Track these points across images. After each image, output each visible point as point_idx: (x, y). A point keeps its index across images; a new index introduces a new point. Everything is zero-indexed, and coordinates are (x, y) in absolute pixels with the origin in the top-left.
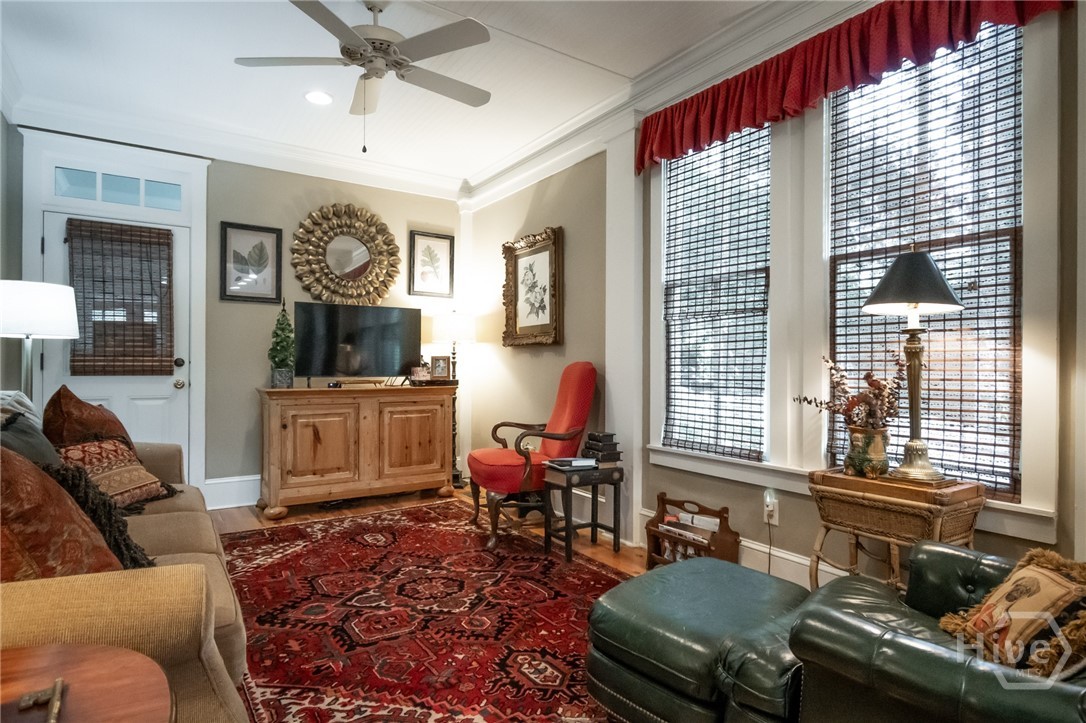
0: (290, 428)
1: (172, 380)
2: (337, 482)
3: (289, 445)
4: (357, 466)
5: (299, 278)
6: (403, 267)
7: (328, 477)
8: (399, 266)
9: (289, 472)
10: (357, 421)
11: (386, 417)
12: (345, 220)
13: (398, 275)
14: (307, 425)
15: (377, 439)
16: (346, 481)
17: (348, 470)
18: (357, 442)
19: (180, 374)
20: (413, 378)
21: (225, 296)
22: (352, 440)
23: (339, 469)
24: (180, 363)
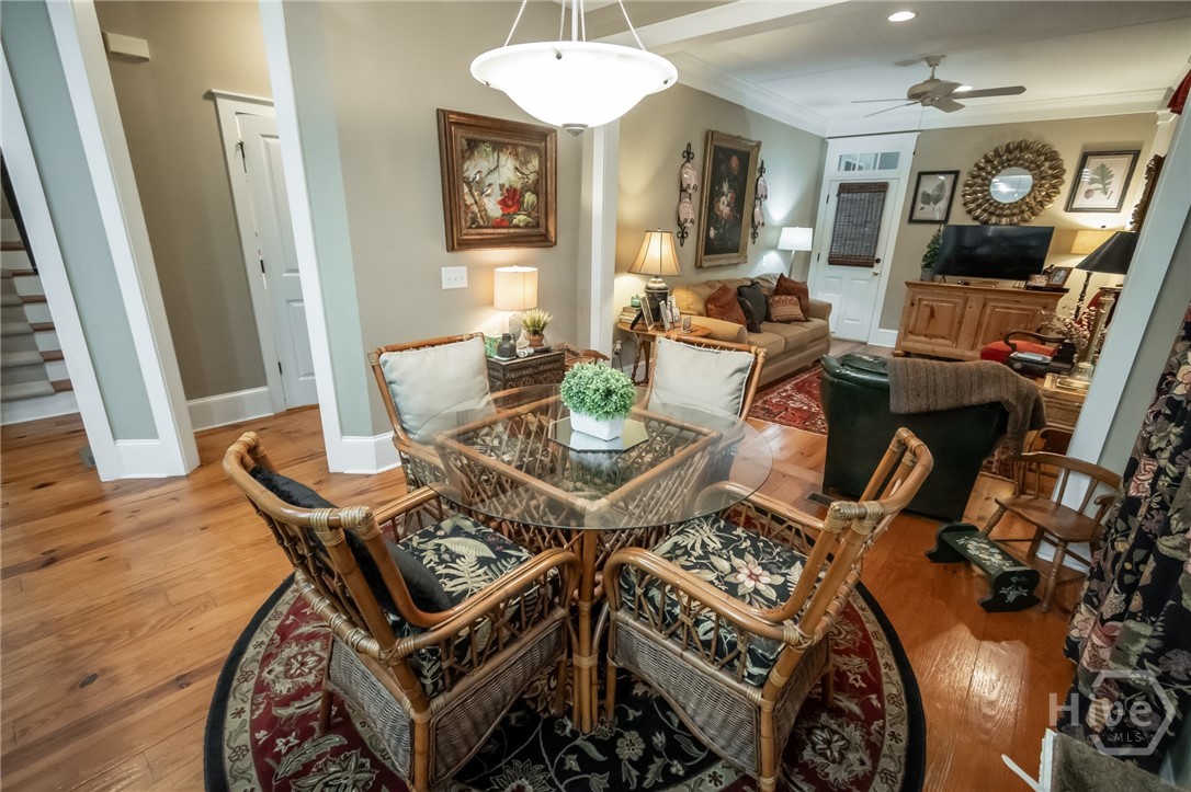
0: (916, 306)
1: (873, 270)
2: (939, 345)
3: (913, 315)
4: (957, 339)
5: (965, 204)
6: (1065, 189)
7: (934, 340)
8: (1061, 188)
9: (910, 332)
10: (965, 307)
11: (988, 310)
12: (1017, 154)
13: (1058, 196)
14: (927, 306)
15: (976, 323)
16: (946, 346)
17: (950, 339)
18: (960, 323)
19: (876, 269)
20: (1029, 283)
21: (911, 220)
22: (957, 320)
23: (943, 337)
24: (878, 261)
